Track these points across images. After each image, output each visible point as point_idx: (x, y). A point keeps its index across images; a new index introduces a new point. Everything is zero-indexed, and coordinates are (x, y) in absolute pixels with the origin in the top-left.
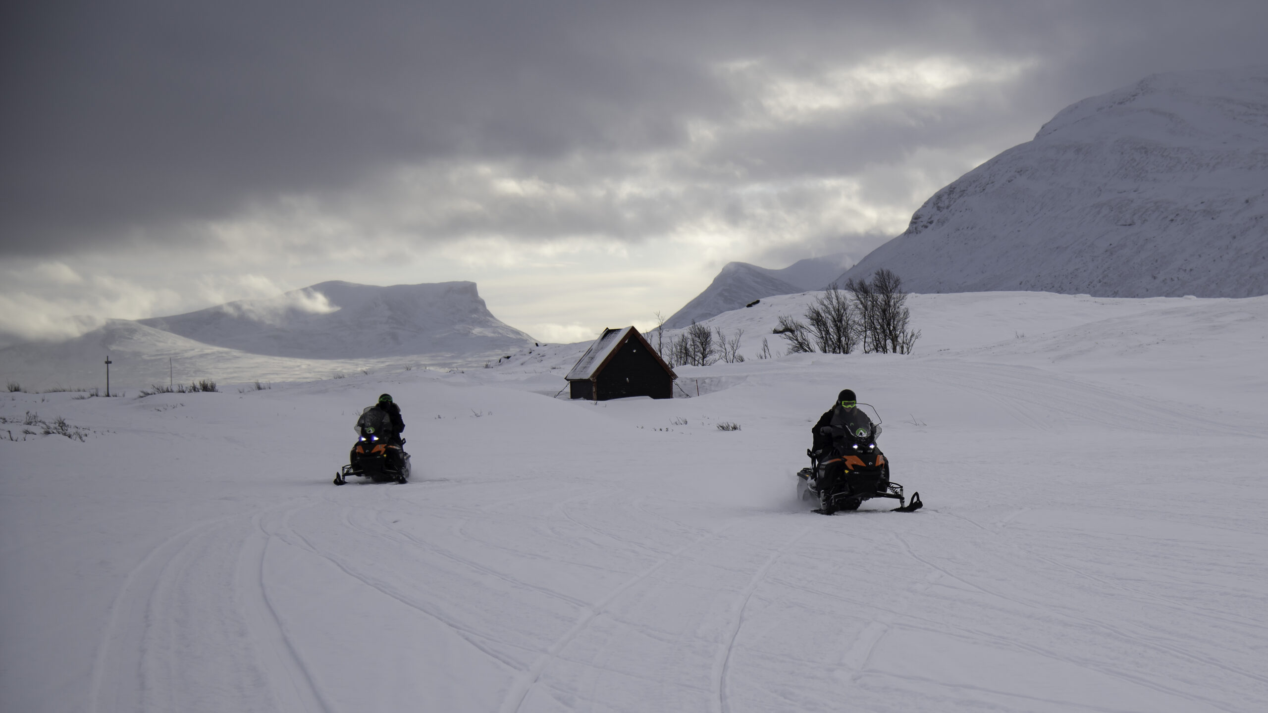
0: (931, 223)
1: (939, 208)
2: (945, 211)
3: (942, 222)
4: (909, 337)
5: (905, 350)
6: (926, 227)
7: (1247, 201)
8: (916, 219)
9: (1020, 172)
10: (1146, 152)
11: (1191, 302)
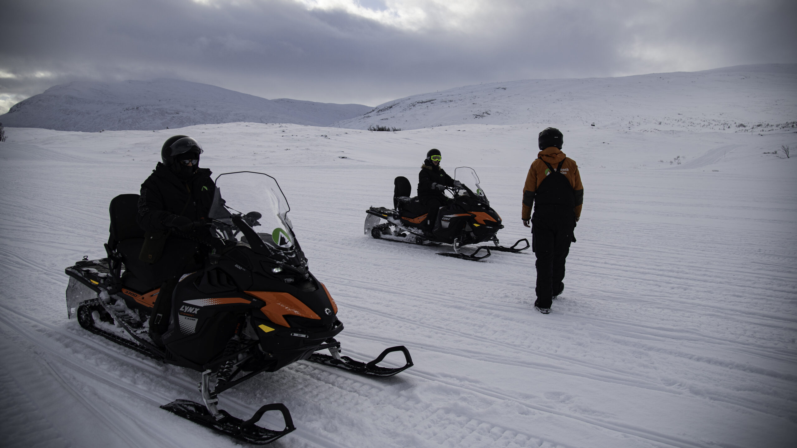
0: (15, 111)
1: (17, 107)
2: (19, 108)
3: (18, 111)
4: (5, 137)
5: (4, 140)
6: (14, 111)
7: (97, 111)
8: (11, 109)
9: (40, 100)
10: (72, 99)
11: (80, 133)
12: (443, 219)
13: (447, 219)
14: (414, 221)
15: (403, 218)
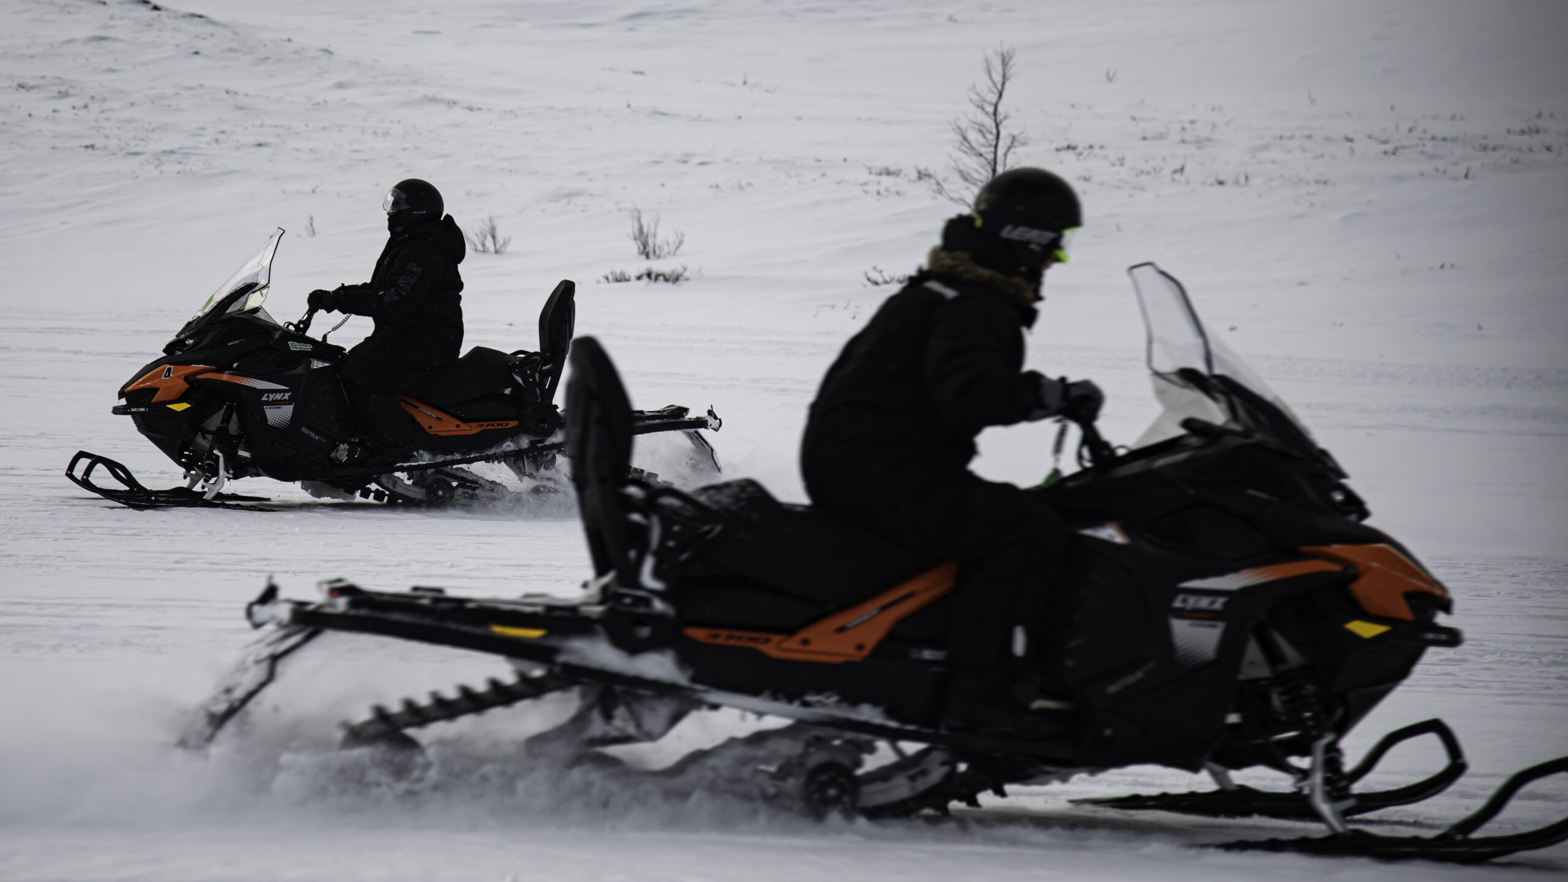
12: (1178, 604)
13: (1204, 603)
14: (811, 647)
15: (699, 634)
